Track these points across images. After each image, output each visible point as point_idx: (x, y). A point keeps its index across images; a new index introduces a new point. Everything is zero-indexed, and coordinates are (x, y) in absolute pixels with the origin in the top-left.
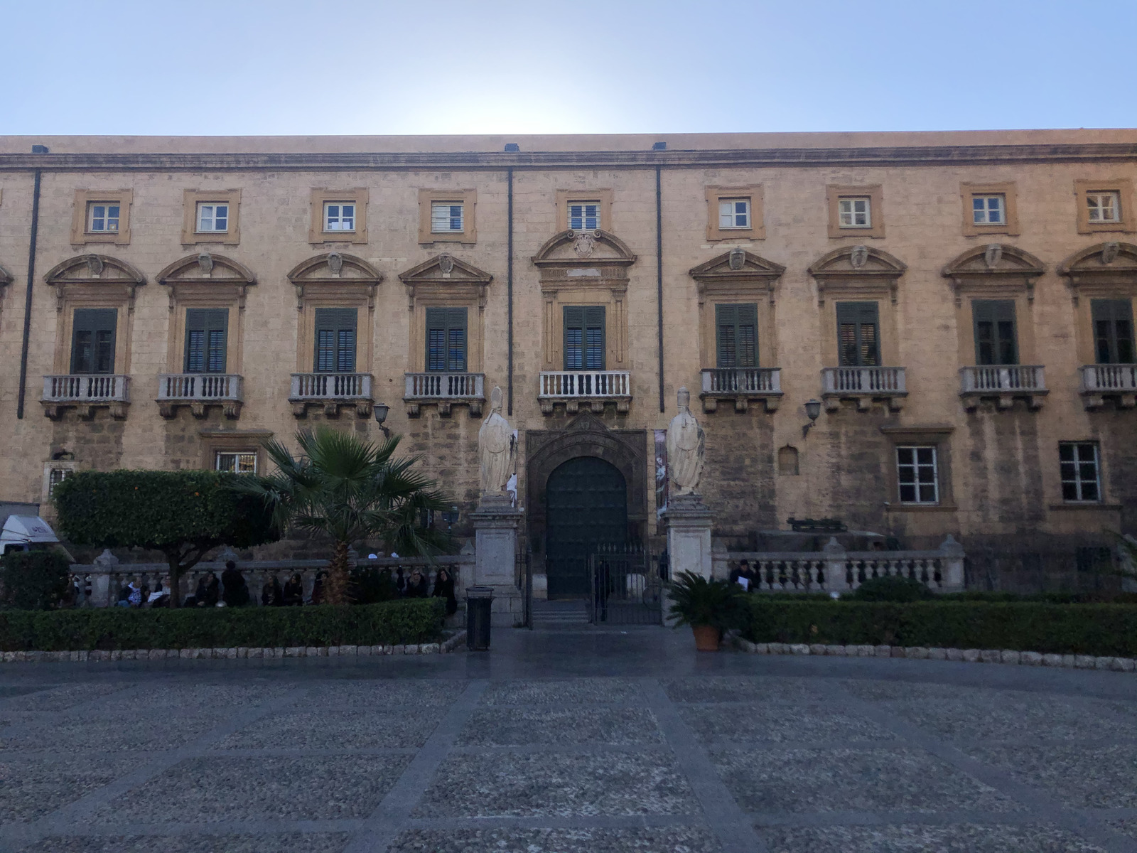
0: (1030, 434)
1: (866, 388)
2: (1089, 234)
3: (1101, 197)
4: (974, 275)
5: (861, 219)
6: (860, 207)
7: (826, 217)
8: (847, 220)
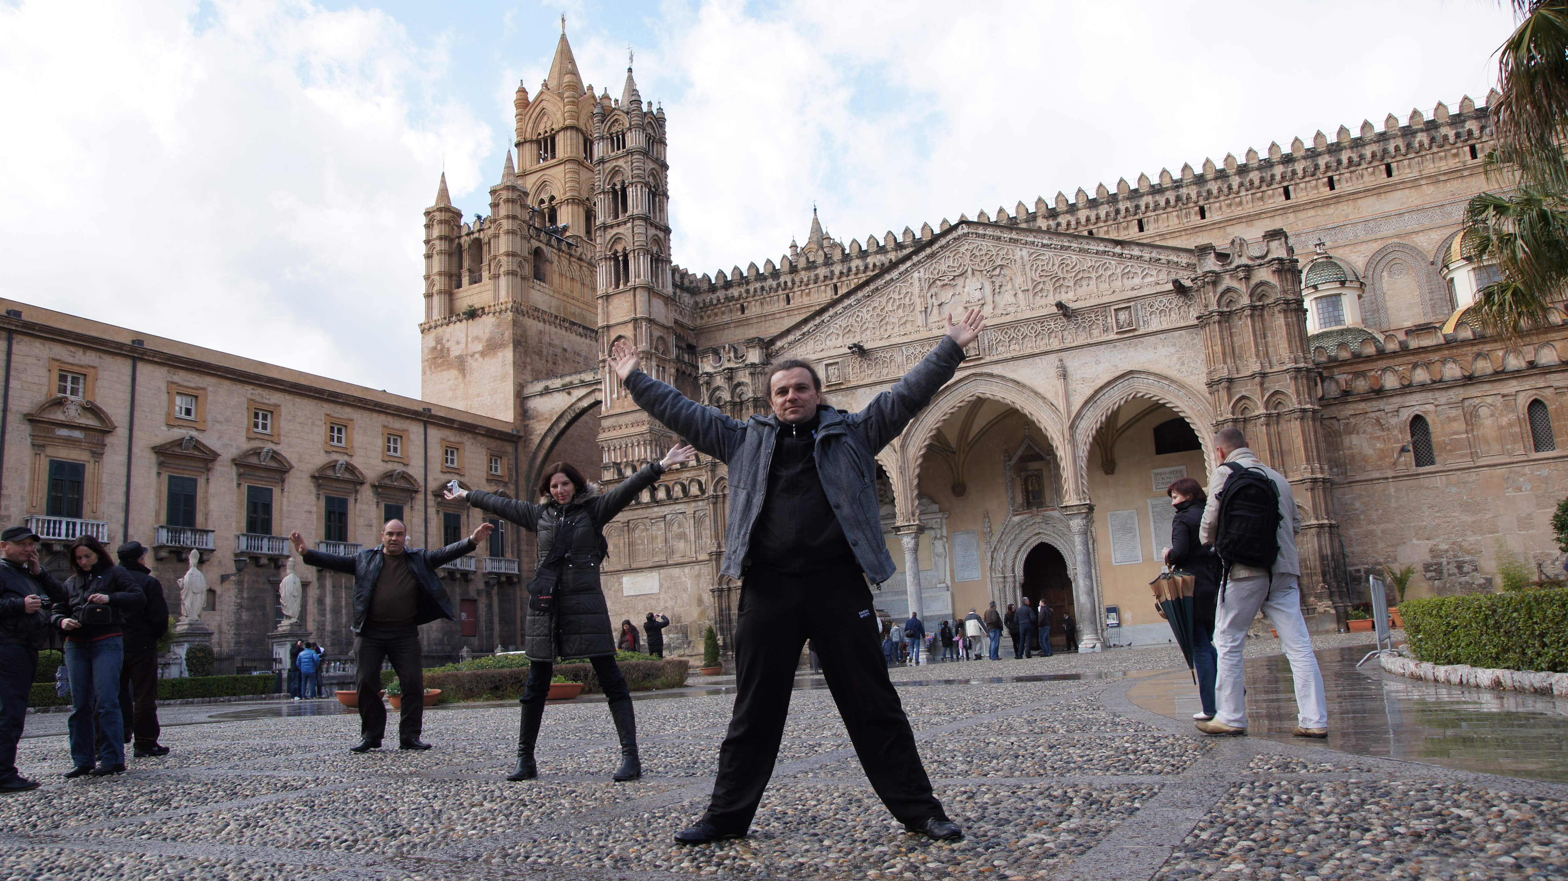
1: (266, 551)
2: (387, 462)
3: (393, 438)
4: (329, 478)
5: (265, 427)
6: (265, 417)
7: (246, 421)
8: (256, 425)
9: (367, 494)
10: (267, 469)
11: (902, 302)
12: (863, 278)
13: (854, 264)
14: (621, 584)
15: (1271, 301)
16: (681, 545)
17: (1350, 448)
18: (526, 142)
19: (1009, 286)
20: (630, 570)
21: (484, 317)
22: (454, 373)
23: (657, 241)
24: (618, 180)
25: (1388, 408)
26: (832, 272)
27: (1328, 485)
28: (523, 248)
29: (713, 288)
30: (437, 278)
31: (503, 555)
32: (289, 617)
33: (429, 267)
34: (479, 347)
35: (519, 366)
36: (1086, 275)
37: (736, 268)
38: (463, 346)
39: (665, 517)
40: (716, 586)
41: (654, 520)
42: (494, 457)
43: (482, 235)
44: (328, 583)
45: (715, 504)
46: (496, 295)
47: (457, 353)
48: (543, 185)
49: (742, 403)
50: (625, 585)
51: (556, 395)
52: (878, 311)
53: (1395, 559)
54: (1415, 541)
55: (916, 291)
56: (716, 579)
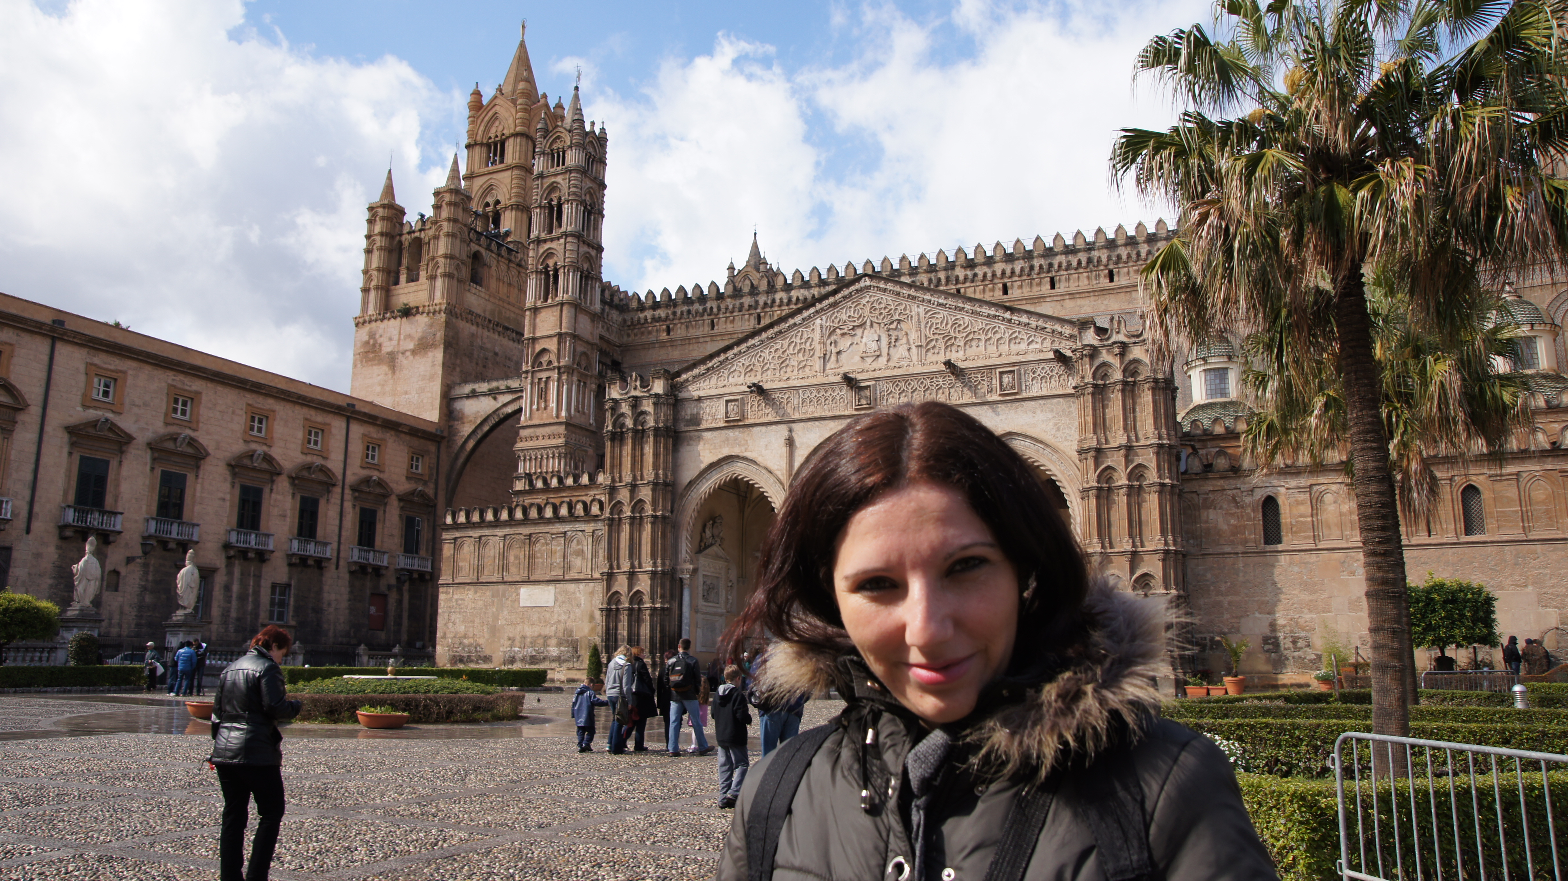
0: (258, 577)
1: (174, 535)
2: (306, 454)
3: (314, 432)
4: (245, 467)
5: (184, 413)
6: (185, 404)
7: (164, 407)
8: (175, 410)
9: (283, 484)
10: (183, 455)
11: (803, 346)
12: (786, 310)
13: (778, 296)
14: (518, 594)
15: (1141, 378)
16: (577, 562)
17: (1207, 522)
18: (476, 144)
19: (904, 341)
20: (528, 582)
21: (418, 317)
22: (384, 368)
23: (588, 258)
24: (555, 196)
25: (1244, 487)
26: (757, 302)
27: (1180, 556)
28: (462, 252)
29: (641, 307)
30: (375, 273)
31: (417, 552)
32: (184, 608)
33: (368, 262)
34: (411, 345)
35: (448, 367)
36: (976, 336)
37: (665, 290)
38: (395, 342)
39: (565, 533)
40: (605, 606)
41: (555, 536)
42: (415, 456)
43: (423, 235)
44: (237, 571)
45: (610, 526)
46: (431, 297)
47: (389, 349)
48: (490, 188)
49: (643, 431)
50: (522, 596)
51: (482, 399)
52: (780, 353)
53: (1238, 630)
54: (1257, 615)
55: (817, 336)
56: (606, 599)
